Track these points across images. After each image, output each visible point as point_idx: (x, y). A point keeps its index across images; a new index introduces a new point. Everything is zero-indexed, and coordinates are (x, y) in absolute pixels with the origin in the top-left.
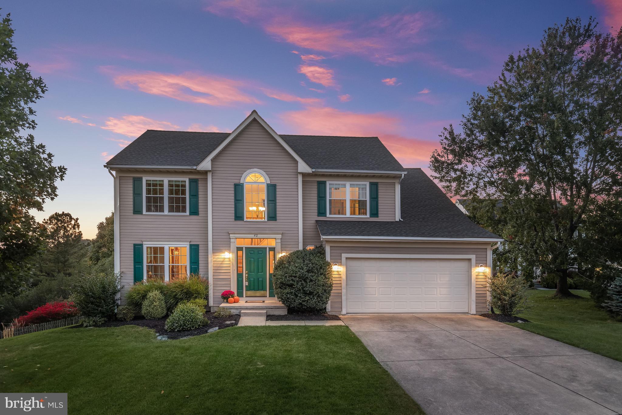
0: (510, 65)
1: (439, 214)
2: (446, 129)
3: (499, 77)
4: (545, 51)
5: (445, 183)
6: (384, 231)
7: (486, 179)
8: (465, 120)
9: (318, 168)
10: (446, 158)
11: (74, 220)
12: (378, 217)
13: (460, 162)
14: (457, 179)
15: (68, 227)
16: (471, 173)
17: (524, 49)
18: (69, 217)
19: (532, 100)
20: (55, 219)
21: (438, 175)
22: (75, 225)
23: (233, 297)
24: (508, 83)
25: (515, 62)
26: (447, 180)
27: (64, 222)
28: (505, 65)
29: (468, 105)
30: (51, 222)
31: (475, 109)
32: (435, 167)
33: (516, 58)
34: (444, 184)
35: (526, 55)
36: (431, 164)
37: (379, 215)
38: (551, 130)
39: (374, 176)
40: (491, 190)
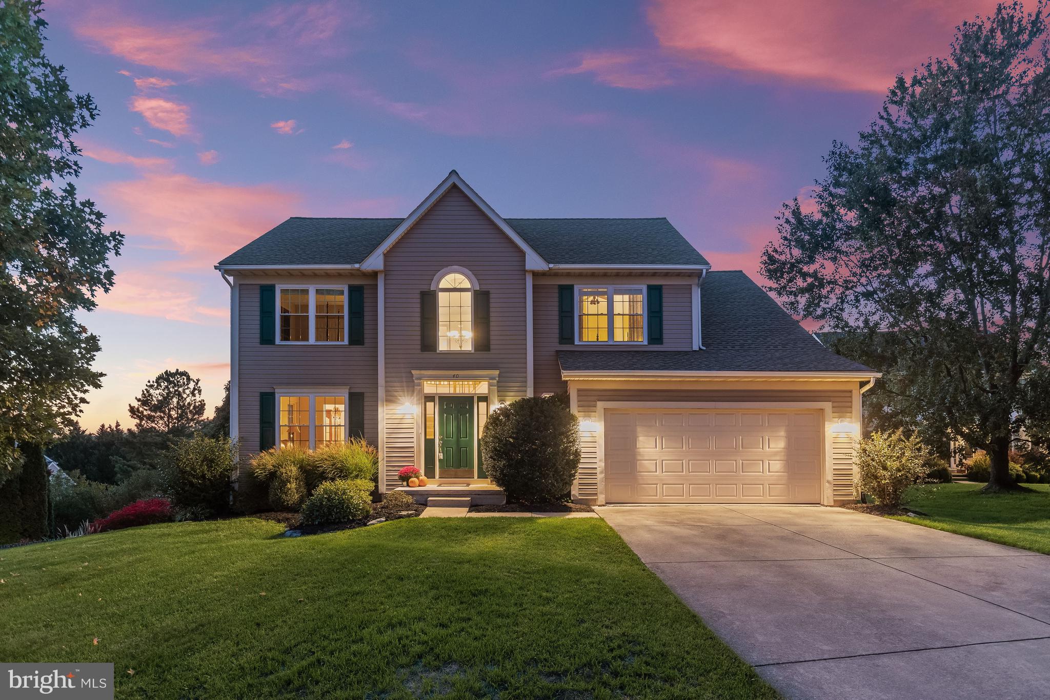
0: (899, 93)
1: (769, 339)
2: (786, 205)
3: (879, 113)
4: (958, 61)
5: (787, 298)
6: (671, 364)
7: (860, 289)
8: (819, 189)
9: (559, 263)
10: (789, 256)
11: (194, 381)
12: (662, 343)
13: (811, 260)
14: (809, 289)
15: (184, 392)
16: (832, 278)
17: (922, 65)
18: (185, 378)
19: (937, 147)
20: (167, 380)
21: (775, 286)
22: (194, 389)
23: (418, 477)
24: (895, 124)
25: (907, 89)
26: (791, 293)
27: (178, 385)
28: (889, 95)
29: (825, 162)
30: (159, 385)
31: (836, 169)
32: (769, 271)
33: (908, 81)
34: (785, 299)
35: (926, 74)
36: (763, 266)
37: (664, 341)
38: (971, 195)
39: (655, 274)
40: (868, 306)
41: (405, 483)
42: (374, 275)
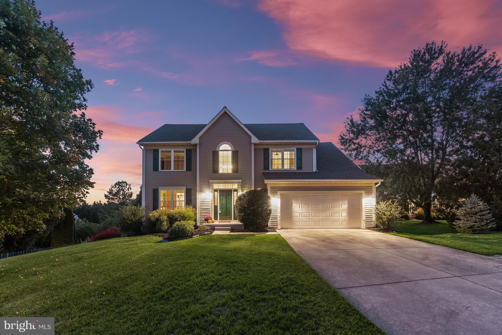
0: (390, 76)
1: (341, 167)
2: (348, 118)
3: (382, 84)
4: (412, 64)
7: (375, 149)
8: (360, 112)
9: (264, 140)
10: (349, 137)
11: (129, 185)
12: (302, 169)
13: (357, 138)
14: (356, 149)
15: (125, 189)
16: (365, 145)
17: (399, 66)
18: (125, 184)
19: (404, 96)
20: (119, 185)
21: (344, 148)
22: (129, 188)
23: (211, 220)
24: (388, 88)
25: (393, 75)
26: (350, 150)
27: (123, 186)
28: (386, 77)
29: (362, 102)
30: (116, 186)
31: (366, 104)
32: (341, 142)
33: (393, 72)
34: (347, 152)
35: (400, 69)
36: (339, 141)
37: (303, 168)
38: (417, 114)
39: (299, 144)
40: (378, 155)
41: (206, 222)
42: (196, 145)
